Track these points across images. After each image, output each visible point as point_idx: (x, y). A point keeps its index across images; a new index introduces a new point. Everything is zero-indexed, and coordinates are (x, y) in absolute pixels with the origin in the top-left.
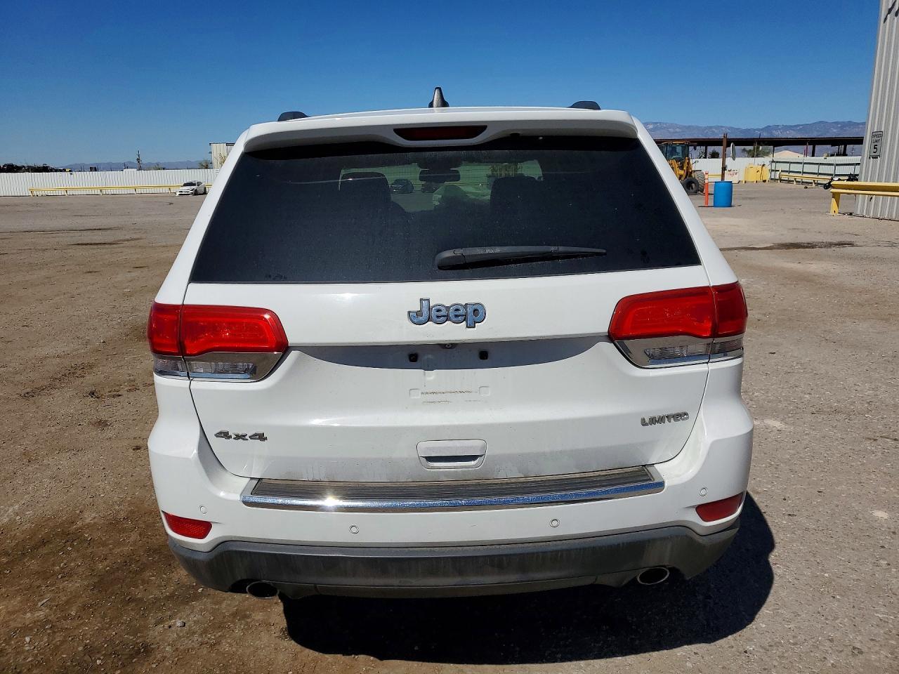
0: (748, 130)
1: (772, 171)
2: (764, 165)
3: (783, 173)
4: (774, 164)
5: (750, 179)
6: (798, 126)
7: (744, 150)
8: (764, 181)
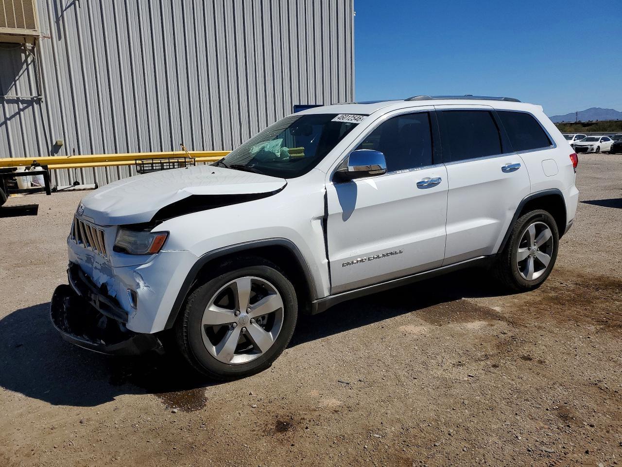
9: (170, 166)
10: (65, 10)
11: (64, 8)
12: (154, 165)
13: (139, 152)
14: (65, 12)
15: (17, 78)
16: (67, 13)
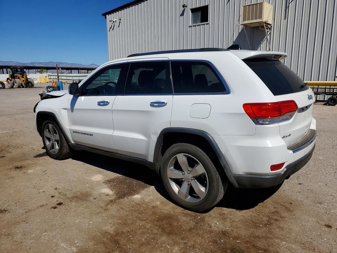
0: (24, 63)
1: (49, 79)
2: (46, 77)
3: (54, 80)
4: (49, 76)
5: (42, 82)
6: (44, 63)
7: (37, 71)
8: (48, 82)
9: (330, 90)
10: (291, 2)
11: (290, 2)
12: (319, 89)
13: (311, 81)
14: (290, 4)
15: (262, 43)
16: (291, 4)
